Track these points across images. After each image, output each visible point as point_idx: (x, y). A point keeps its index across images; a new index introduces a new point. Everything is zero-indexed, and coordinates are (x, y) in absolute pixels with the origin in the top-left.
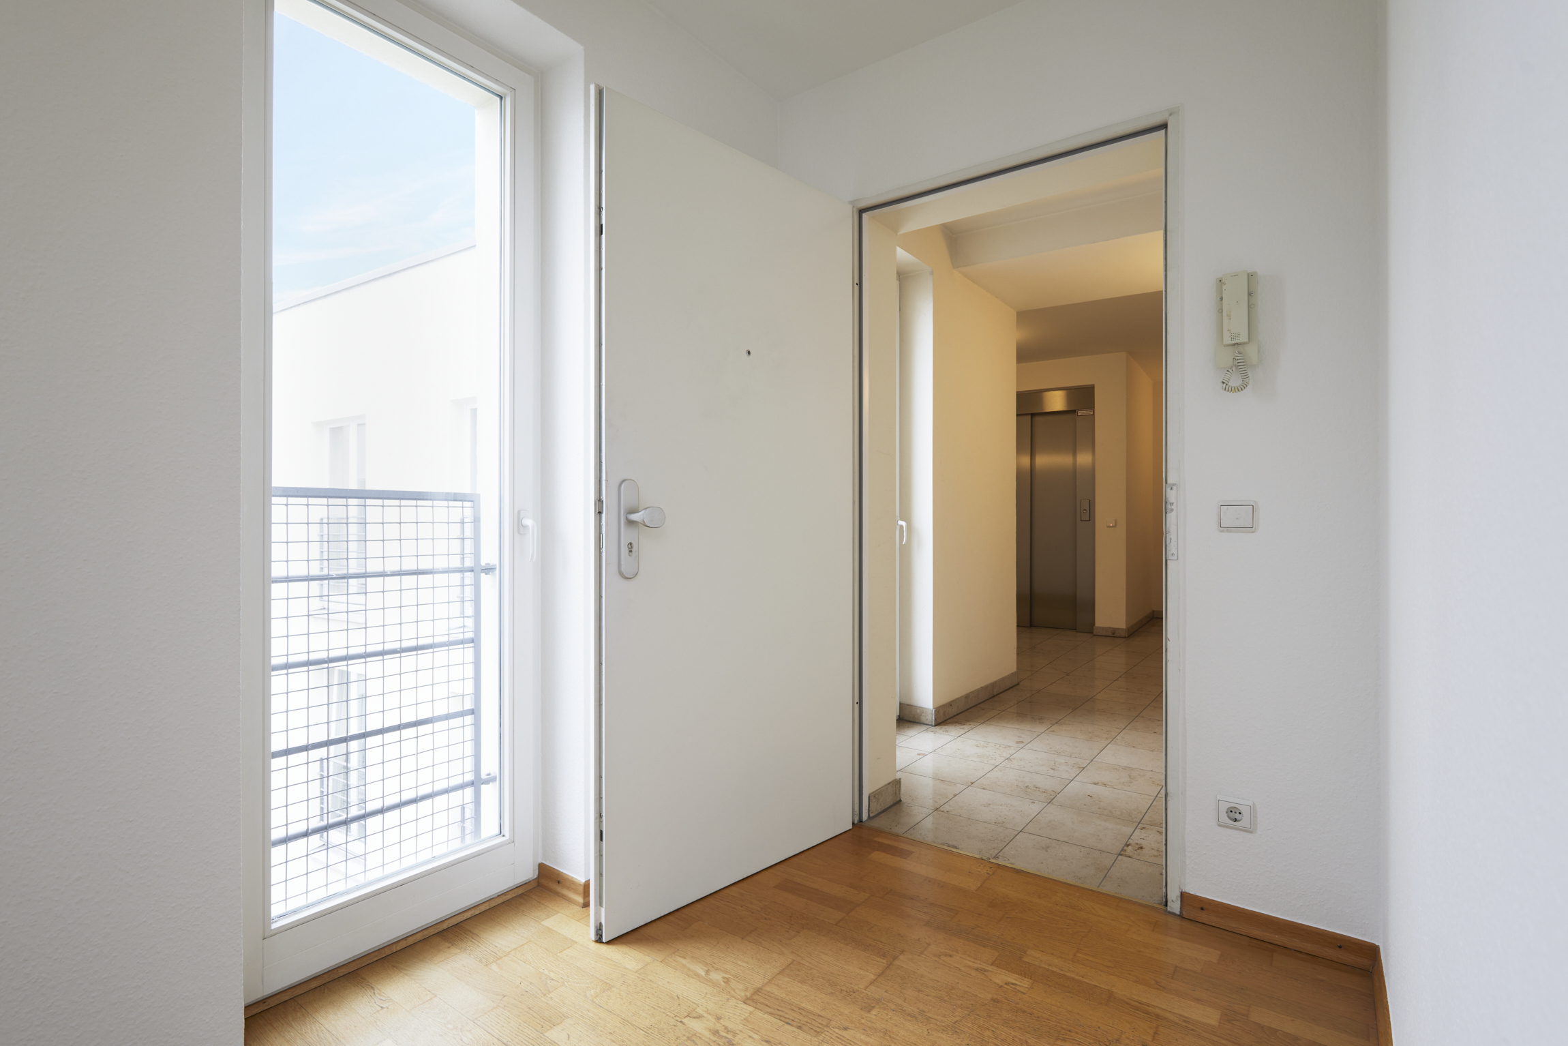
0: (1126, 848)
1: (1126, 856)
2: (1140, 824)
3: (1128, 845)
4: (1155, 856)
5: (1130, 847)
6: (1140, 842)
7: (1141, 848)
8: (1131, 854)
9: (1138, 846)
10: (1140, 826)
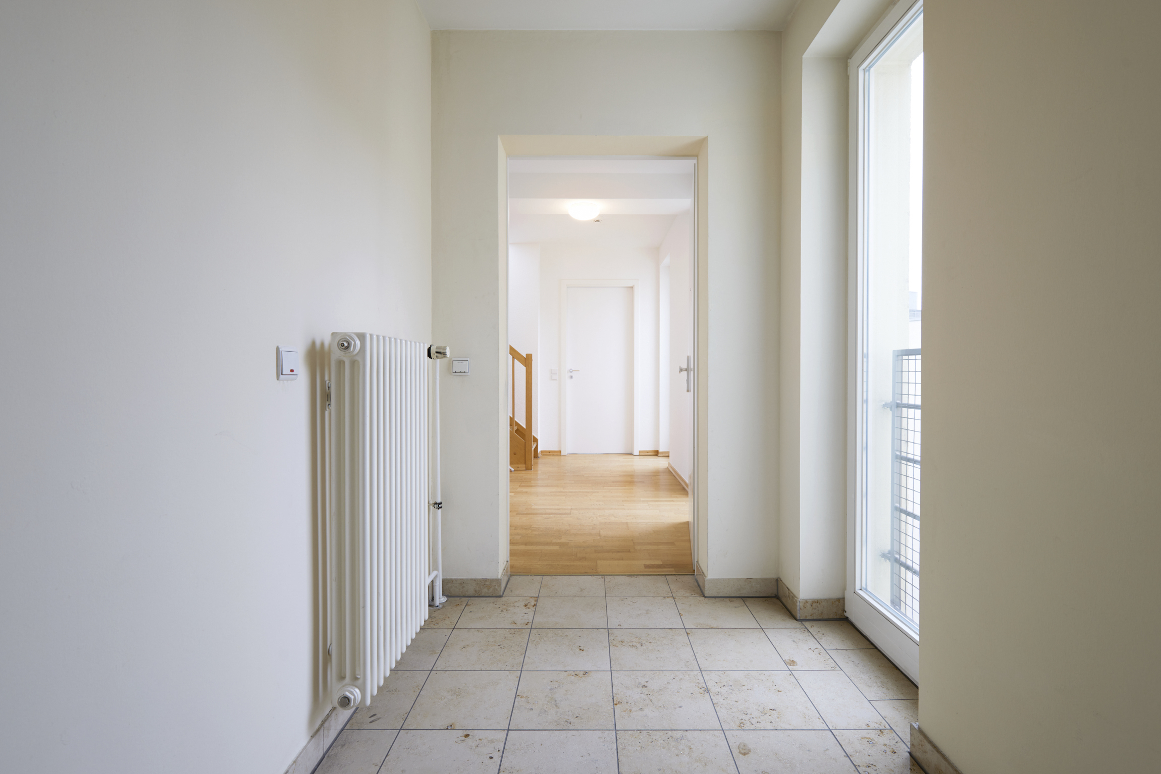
0: (535, 603)
1: (534, 597)
2: (531, 627)
3: (534, 605)
4: (516, 602)
5: (533, 604)
6: (527, 611)
7: (526, 606)
8: (531, 599)
9: (528, 606)
10: (529, 626)
